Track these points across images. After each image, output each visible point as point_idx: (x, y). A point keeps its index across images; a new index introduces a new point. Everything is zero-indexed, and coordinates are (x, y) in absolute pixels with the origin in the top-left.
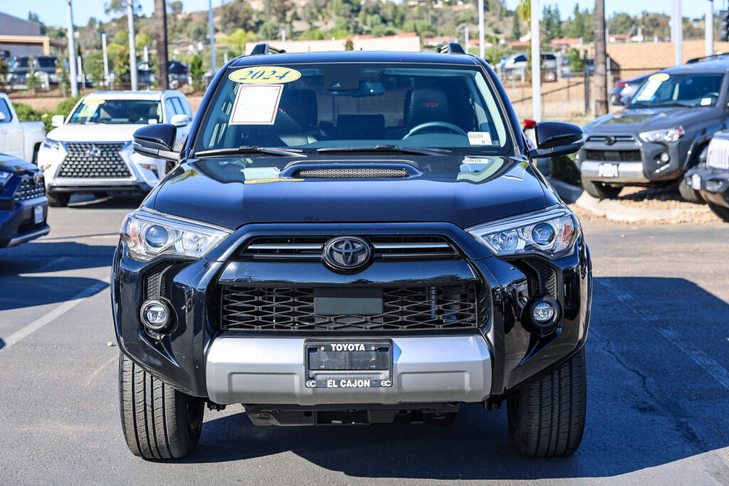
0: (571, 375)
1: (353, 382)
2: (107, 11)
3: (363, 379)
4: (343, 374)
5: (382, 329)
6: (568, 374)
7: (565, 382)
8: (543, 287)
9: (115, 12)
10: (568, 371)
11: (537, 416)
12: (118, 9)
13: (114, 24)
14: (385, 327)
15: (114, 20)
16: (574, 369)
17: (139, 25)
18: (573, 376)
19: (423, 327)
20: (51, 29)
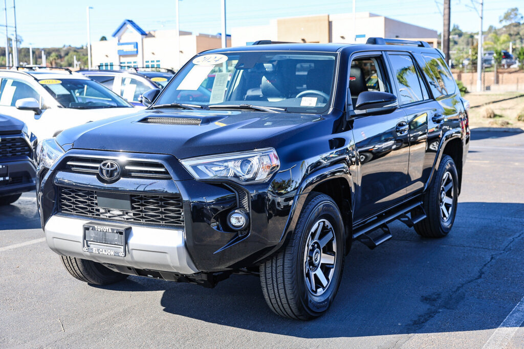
0: (283, 265)
1: (105, 251)
2: (501, 21)
3: (111, 250)
4: (103, 245)
5: (132, 220)
6: (282, 264)
7: (280, 269)
8: (240, 203)
9: (506, 22)
10: (282, 262)
11: (265, 289)
12: (508, 20)
13: (504, 29)
14: (134, 219)
15: (505, 27)
16: (285, 261)
17: (520, 29)
18: (285, 266)
19: (153, 222)
20: (466, 33)
